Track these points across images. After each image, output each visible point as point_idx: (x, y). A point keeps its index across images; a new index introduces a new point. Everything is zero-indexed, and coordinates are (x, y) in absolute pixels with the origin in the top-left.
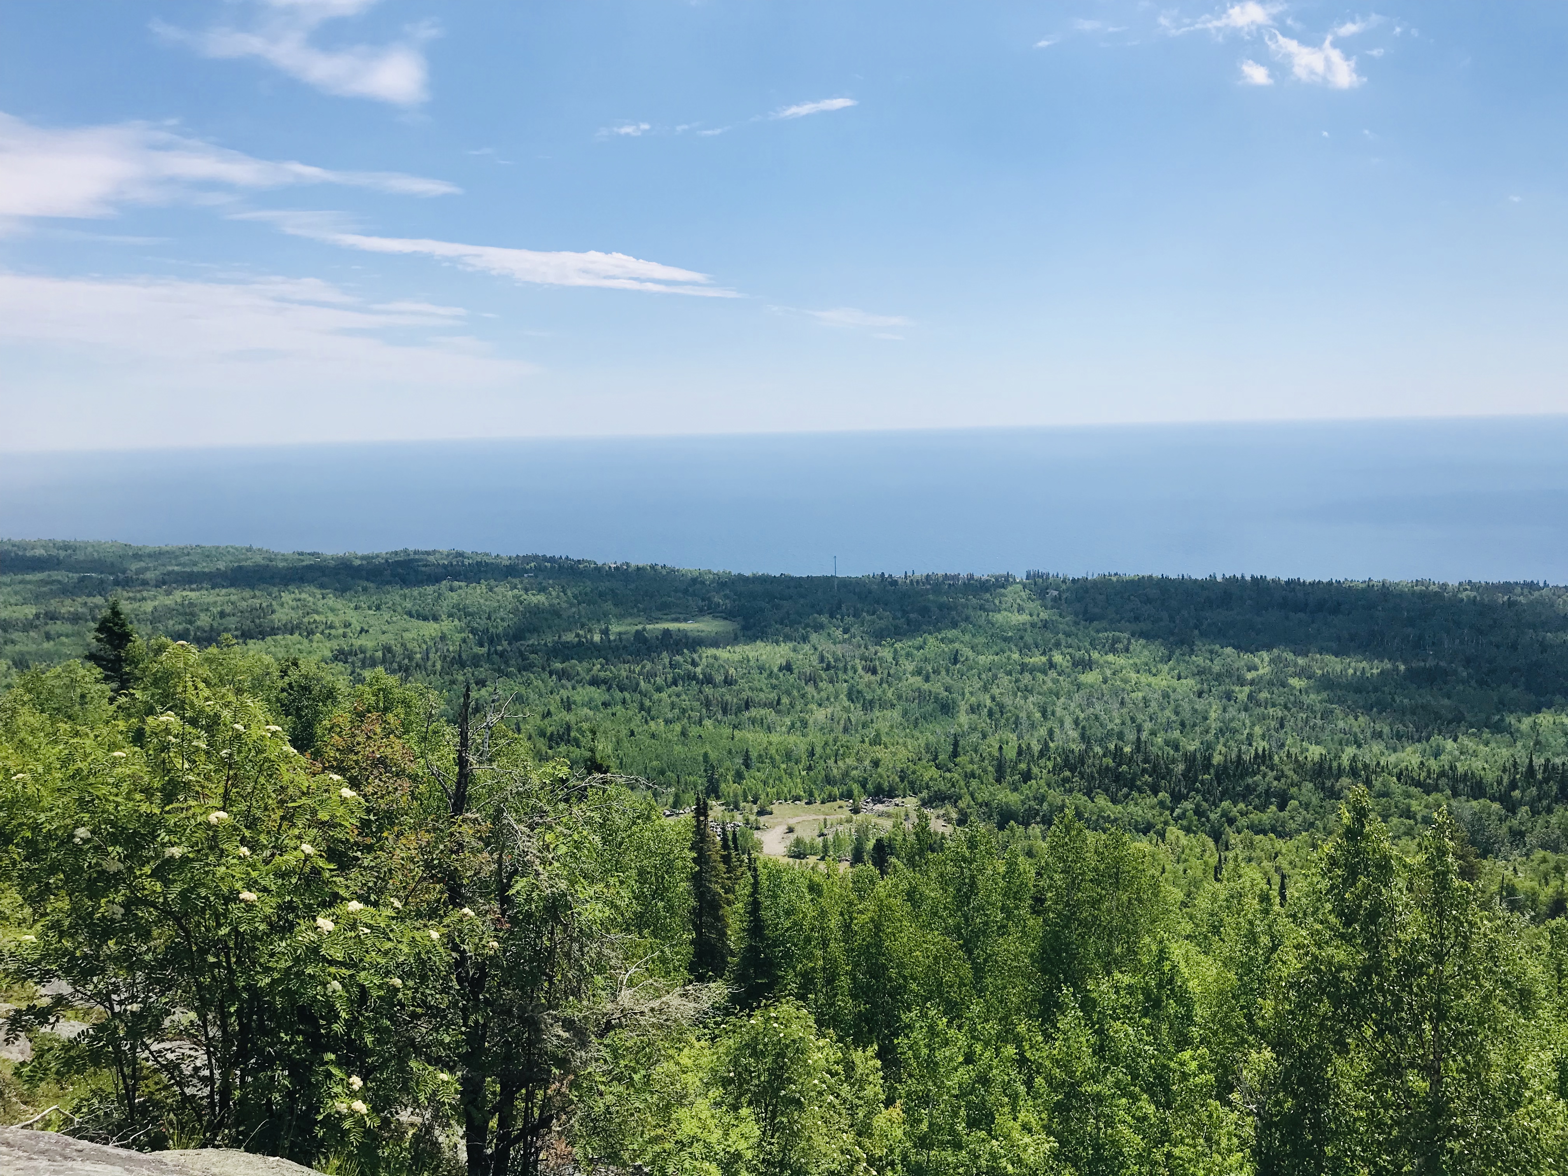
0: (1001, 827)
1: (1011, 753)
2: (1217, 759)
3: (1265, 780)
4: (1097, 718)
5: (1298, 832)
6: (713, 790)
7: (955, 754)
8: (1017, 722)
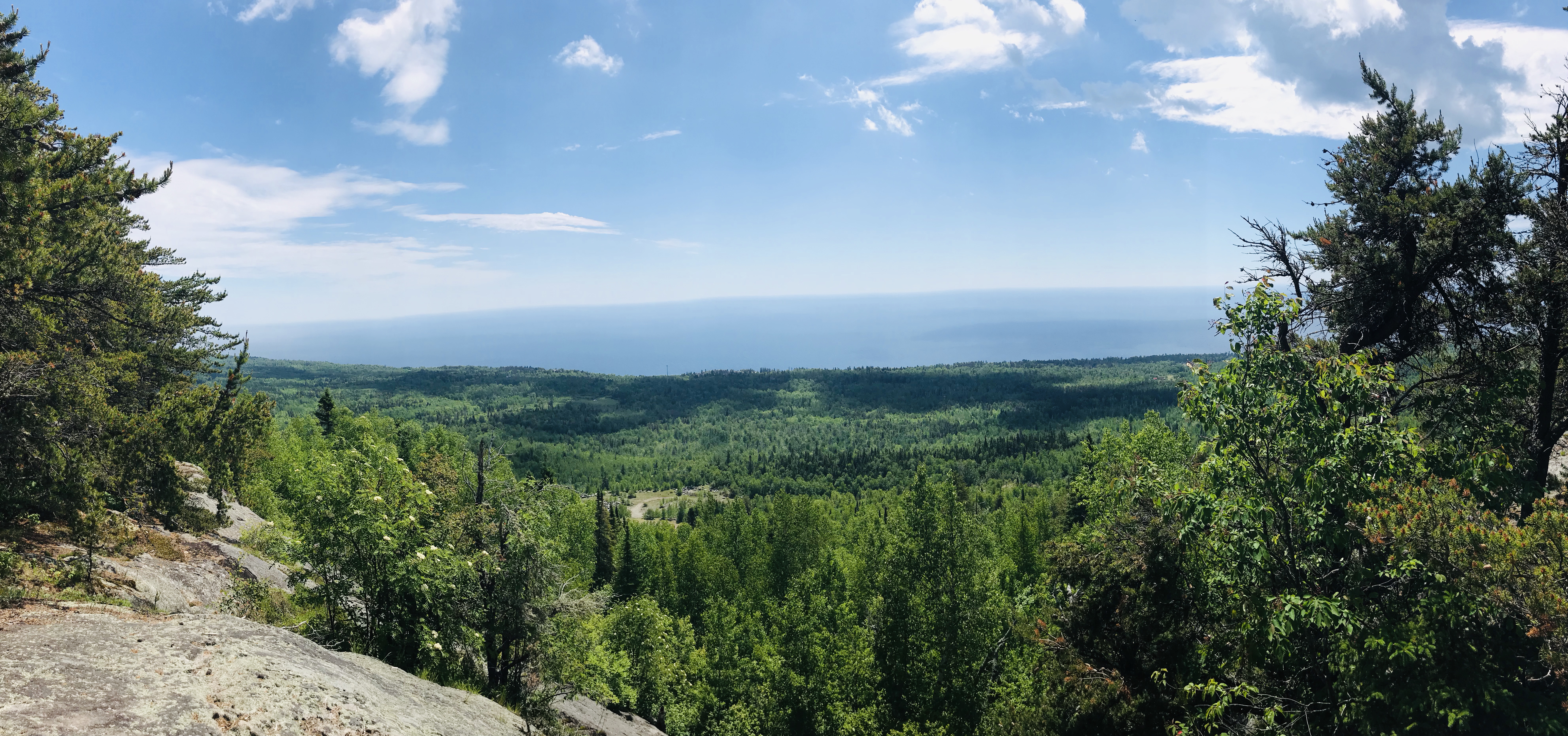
0: (752, 497)
1: (755, 460)
2: (854, 455)
3: (875, 463)
4: (796, 439)
5: (892, 486)
6: (606, 486)
7: (728, 461)
8: (758, 443)
